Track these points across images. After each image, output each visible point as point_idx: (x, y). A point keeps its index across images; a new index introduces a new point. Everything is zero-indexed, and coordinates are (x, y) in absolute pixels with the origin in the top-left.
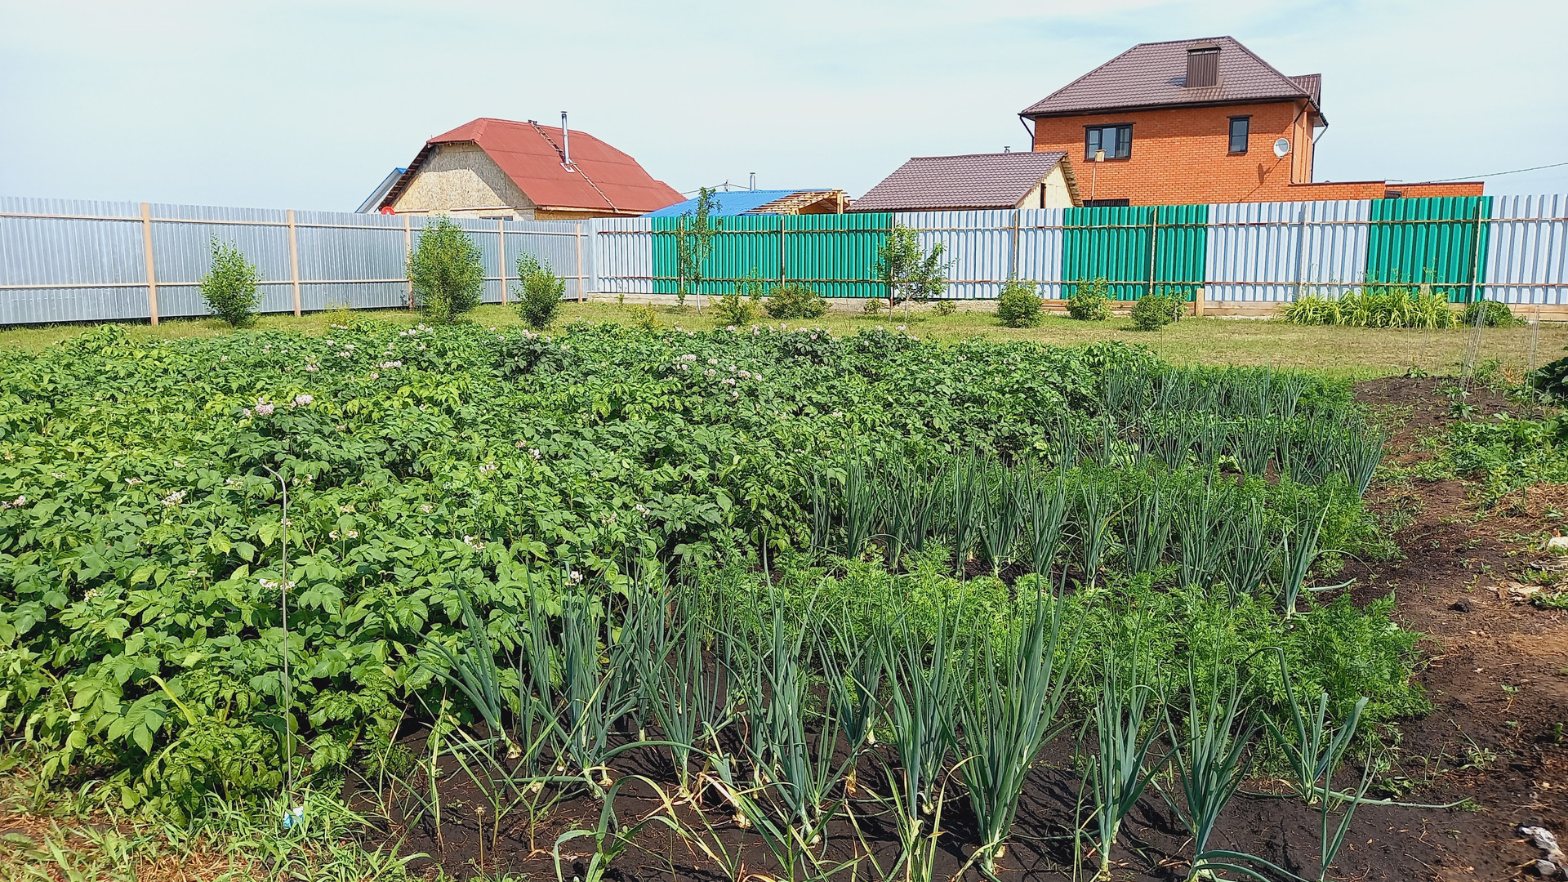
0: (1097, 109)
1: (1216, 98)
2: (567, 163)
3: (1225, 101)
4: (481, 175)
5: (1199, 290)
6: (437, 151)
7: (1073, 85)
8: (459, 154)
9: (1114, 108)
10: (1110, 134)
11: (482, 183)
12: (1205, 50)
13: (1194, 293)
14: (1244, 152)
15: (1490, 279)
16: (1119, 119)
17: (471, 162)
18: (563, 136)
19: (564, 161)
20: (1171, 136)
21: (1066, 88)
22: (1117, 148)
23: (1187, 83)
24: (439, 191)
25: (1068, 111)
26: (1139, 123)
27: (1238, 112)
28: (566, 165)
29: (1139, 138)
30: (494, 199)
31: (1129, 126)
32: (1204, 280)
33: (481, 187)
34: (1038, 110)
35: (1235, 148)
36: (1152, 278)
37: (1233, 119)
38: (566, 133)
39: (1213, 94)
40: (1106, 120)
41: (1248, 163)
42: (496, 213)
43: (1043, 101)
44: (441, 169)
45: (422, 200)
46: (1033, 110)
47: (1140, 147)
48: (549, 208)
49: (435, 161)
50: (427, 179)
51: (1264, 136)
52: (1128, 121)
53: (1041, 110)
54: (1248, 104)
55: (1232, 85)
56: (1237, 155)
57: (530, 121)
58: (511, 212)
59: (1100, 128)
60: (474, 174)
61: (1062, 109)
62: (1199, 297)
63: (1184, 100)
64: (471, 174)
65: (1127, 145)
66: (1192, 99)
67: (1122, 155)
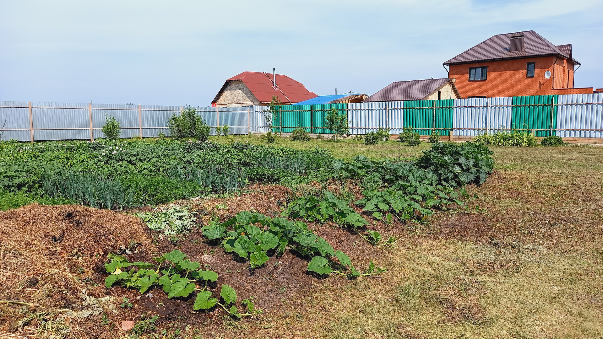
0: (473, 61)
1: (520, 55)
2: (275, 86)
3: (524, 56)
4: (244, 92)
5: (451, 131)
6: (230, 83)
7: (465, 52)
8: (236, 84)
9: (479, 60)
10: (479, 71)
11: (244, 94)
12: (517, 37)
13: (449, 132)
14: (533, 77)
15: (558, 127)
16: (482, 65)
17: (240, 87)
18: (274, 77)
19: (274, 86)
20: (503, 71)
21: (462, 54)
22: (482, 76)
23: (510, 50)
24: (230, 97)
25: (461, 62)
26: (490, 67)
27: (530, 61)
28: (274, 87)
29: (490, 72)
30: (247, 99)
31: (486, 67)
32: (453, 128)
33: (243, 95)
34: (449, 62)
35: (530, 75)
36: (434, 127)
37: (528, 64)
38: (274, 76)
39: (520, 54)
40: (477, 65)
41: (534, 81)
42: (248, 105)
43: (452, 59)
44: (231, 90)
45: (225, 100)
46: (448, 62)
47: (490, 75)
48: (264, 103)
49: (229, 87)
50: (227, 93)
51: (541, 70)
52: (486, 66)
53: (451, 62)
54: (534, 58)
55: (530, 50)
56: (530, 78)
57: (264, 72)
58: (252, 104)
59: (475, 68)
60: (241, 92)
61: (459, 61)
62: (451, 134)
63: (507, 57)
64: (240, 91)
65: (486, 75)
66: (511, 56)
67: (483, 79)
